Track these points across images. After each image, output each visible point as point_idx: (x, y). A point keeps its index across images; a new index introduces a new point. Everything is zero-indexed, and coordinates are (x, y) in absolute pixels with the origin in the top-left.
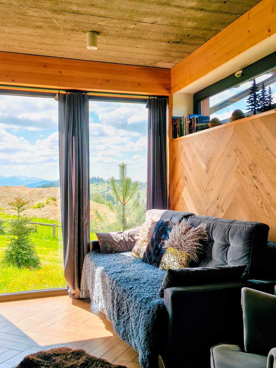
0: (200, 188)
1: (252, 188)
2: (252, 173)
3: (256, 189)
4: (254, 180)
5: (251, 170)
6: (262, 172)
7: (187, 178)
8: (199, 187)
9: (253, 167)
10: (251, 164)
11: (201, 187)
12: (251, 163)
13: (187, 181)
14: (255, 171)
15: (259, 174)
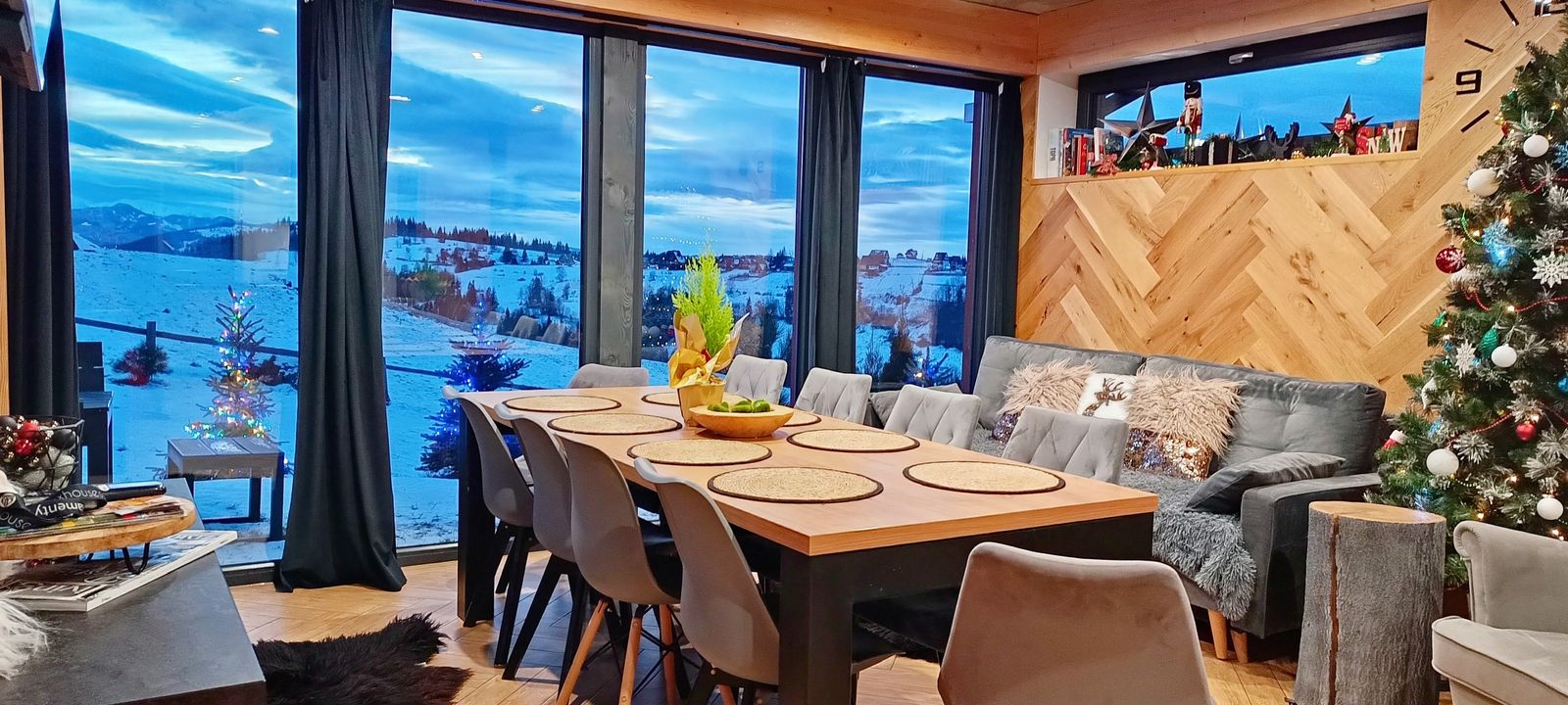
0: (1128, 291)
1: (1297, 302)
2: (1300, 272)
3: (1307, 304)
4: (1305, 290)
5: (1296, 266)
6: (1327, 272)
7: (1082, 268)
8: (1124, 291)
9: (1301, 262)
10: (1296, 254)
11: (1131, 291)
12: (1299, 252)
13: (1081, 275)
14: (1306, 269)
15: (1318, 274)
